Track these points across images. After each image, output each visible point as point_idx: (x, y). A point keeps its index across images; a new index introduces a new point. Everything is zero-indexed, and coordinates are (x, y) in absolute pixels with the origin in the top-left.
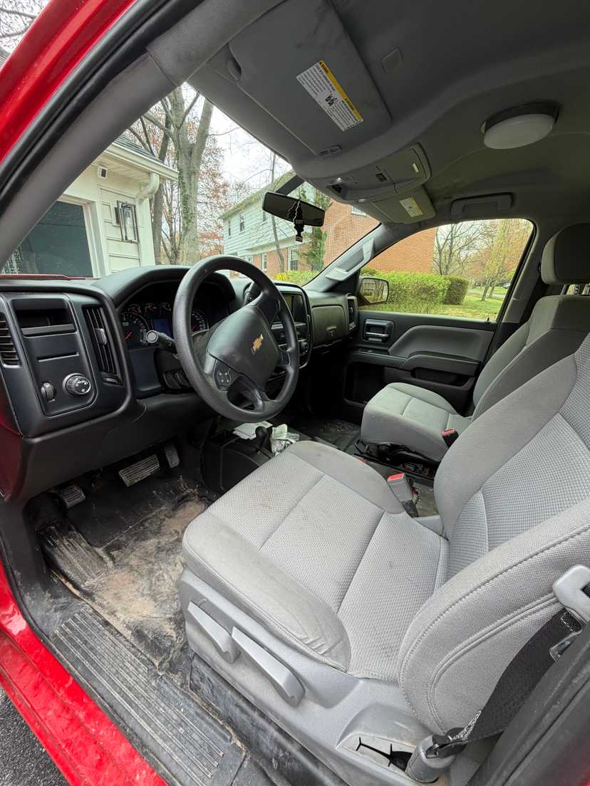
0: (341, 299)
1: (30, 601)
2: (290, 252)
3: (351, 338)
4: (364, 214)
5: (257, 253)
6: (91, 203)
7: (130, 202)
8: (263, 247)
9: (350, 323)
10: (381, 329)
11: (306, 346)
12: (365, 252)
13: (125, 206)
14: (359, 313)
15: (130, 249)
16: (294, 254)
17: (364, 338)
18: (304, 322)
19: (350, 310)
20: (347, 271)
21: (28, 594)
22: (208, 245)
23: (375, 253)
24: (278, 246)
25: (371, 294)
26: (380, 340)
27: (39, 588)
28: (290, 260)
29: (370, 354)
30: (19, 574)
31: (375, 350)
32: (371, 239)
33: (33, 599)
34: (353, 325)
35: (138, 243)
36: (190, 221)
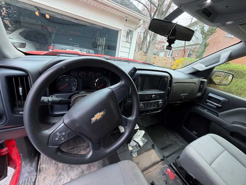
0: (196, 80)
1: (23, 164)
2: (189, 50)
3: (196, 100)
4: (233, 36)
5: (175, 49)
6: (121, 30)
7: (132, 30)
8: (179, 47)
9: (198, 92)
10: (218, 101)
11: (161, 104)
12: (222, 57)
13: (130, 31)
14: (206, 89)
15: (128, 45)
16: (191, 51)
17: (204, 102)
18: (165, 91)
19: (200, 86)
20: (206, 66)
21: (24, 161)
22: (161, 45)
23: (229, 59)
24: (184, 48)
25: (220, 76)
26: (215, 107)
27: (28, 161)
28: (188, 53)
29: (205, 111)
30: (22, 155)
31: (209, 110)
32: (229, 50)
33: (25, 164)
34: (199, 94)
35: (131, 43)
36: (155, 37)
